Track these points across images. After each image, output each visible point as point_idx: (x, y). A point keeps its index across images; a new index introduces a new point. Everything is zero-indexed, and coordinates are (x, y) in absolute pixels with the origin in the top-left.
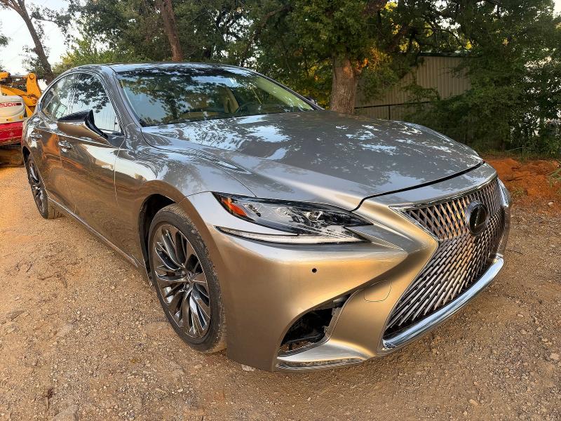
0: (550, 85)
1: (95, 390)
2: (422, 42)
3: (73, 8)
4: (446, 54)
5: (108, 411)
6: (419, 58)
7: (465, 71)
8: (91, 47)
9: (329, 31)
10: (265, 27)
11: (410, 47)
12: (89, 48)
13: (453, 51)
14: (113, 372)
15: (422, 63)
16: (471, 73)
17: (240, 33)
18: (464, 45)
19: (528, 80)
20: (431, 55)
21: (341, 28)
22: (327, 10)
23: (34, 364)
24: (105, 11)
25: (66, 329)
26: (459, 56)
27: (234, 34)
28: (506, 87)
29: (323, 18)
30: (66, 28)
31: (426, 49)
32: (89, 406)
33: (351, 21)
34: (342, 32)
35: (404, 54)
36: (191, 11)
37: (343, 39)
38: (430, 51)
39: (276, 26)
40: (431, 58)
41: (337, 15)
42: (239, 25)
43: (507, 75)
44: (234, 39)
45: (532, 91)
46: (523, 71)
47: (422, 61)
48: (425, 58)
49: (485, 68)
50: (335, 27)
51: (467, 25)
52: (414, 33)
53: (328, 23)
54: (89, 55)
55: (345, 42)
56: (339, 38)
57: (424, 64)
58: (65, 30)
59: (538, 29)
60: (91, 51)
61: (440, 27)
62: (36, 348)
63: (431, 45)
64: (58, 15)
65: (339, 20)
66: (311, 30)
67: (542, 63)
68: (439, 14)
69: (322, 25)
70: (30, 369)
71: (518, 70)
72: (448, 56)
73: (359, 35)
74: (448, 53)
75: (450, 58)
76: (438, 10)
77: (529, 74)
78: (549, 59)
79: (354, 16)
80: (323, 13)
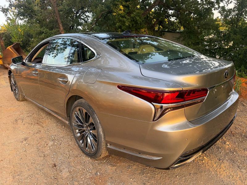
0: (213, 45)
1: (72, 163)
2: (164, 26)
3: (11, 5)
4: (173, 31)
5: (81, 169)
6: (163, 33)
7: (181, 39)
8: (16, 22)
9: (129, 22)
10: (100, 18)
11: (159, 28)
12: (15, 22)
13: (176, 30)
14: (77, 157)
15: (164, 35)
16: (184, 40)
17: (86, 18)
18: (180, 28)
19: (206, 43)
20: (167, 32)
21: (134, 21)
22: (128, 13)
23: (43, 156)
24: (26, 7)
25: (51, 143)
26: (178, 32)
27: (83, 19)
28: (197, 46)
29: (126, 16)
30: (7, 14)
31: (166, 29)
32: (73, 168)
33: (138, 18)
34: (134, 22)
35: (157, 31)
36: (65, 9)
37: (134, 25)
38: (167, 30)
39: (104, 18)
40: (167, 33)
41: (132, 15)
42: (85, 15)
43: (198, 41)
44: (83, 21)
45: (207, 48)
46: (203, 40)
47: (164, 34)
48: (165, 33)
49: (189, 38)
50: (131, 20)
51: (182, 21)
52: (161, 23)
53: (129, 19)
54: (15, 26)
55: (135, 26)
56: (133, 25)
57: (165, 35)
58: (6, 15)
59: (209, 24)
60: (16, 24)
61: (170, 20)
62: (41, 150)
63: (167, 28)
64: (3, 8)
65: (133, 18)
66: (121, 20)
67: (211, 37)
68: (170, 15)
69: (126, 19)
70: (42, 158)
71: (202, 40)
72: (174, 32)
73: (141, 24)
74: (174, 31)
75: (175, 34)
76: (170, 14)
77: (205, 41)
78: (213, 35)
79: (139, 16)
80: (126, 14)
